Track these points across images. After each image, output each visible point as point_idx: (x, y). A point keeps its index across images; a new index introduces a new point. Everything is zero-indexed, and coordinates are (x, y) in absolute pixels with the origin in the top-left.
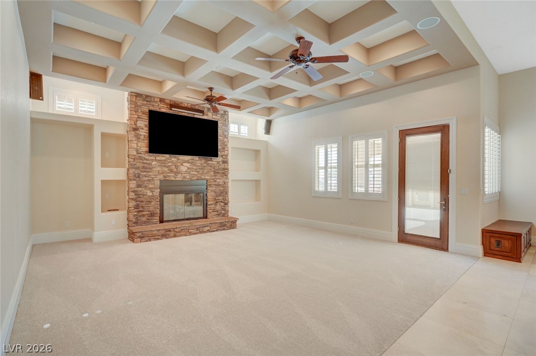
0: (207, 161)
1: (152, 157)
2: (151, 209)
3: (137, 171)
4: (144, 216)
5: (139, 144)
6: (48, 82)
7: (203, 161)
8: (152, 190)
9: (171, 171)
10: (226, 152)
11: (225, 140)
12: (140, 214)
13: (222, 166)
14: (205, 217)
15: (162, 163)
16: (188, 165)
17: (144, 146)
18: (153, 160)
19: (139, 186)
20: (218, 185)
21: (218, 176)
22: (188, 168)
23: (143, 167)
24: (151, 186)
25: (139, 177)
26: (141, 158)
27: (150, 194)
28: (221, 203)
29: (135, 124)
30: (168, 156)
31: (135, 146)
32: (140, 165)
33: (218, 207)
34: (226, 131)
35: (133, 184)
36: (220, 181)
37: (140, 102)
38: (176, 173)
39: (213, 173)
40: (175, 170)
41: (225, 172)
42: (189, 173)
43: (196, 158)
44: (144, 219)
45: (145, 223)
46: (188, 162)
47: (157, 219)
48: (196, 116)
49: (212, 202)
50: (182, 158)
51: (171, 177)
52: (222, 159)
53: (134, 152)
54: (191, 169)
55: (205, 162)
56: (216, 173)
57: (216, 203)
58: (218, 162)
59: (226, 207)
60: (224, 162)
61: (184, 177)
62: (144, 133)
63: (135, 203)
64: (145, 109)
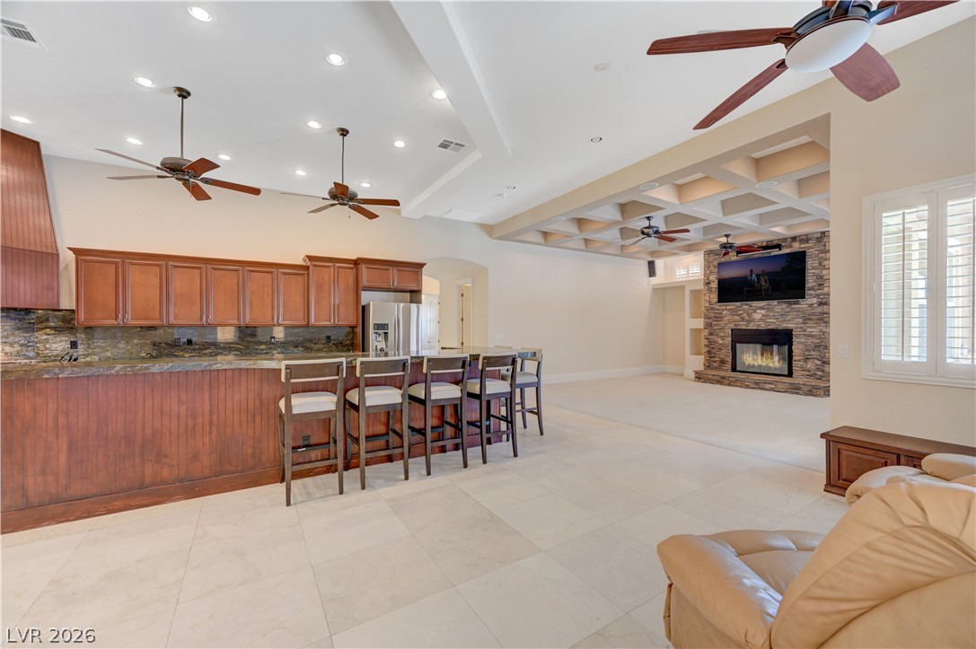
0: (790, 304)
1: (723, 306)
2: (722, 356)
3: (710, 321)
4: (715, 361)
5: (711, 296)
7: (784, 306)
8: (723, 338)
9: (743, 319)
10: (826, 290)
11: (824, 272)
12: (713, 359)
13: (820, 309)
14: (790, 374)
15: (733, 312)
16: (763, 312)
17: (714, 297)
18: (724, 310)
19: (711, 334)
20: (811, 336)
21: (810, 323)
22: (763, 316)
23: (715, 317)
24: (722, 334)
25: (711, 326)
26: (712, 309)
27: (721, 342)
28: (816, 361)
29: (708, 279)
30: (739, 304)
31: (707, 298)
32: (712, 315)
33: (810, 365)
34: (826, 260)
35: (706, 332)
36: (815, 331)
37: (711, 258)
38: (749, 321)
39: (800, 320)
40: (747, 318)
41: (823, 319)
42: (763, 321)
43: (775, 302)
44: (716, 365)
45: (716, 368)
46: (762, 308)
47: (729, 366)
48: (773, 254)
49: (799, 358)
50: (755, 304)
51: (743, 326)
52: (815, 300)
53: (707, 305)
54: (767, 316)
55: (788, 307)
56: (806, 320)
57: (806, 359)
58: (811, 305)
59: (826, 369)
60: (820, 304)
61: (759, 326)
62: (715, 285)
63: (707, 349)
64: (716, 263)
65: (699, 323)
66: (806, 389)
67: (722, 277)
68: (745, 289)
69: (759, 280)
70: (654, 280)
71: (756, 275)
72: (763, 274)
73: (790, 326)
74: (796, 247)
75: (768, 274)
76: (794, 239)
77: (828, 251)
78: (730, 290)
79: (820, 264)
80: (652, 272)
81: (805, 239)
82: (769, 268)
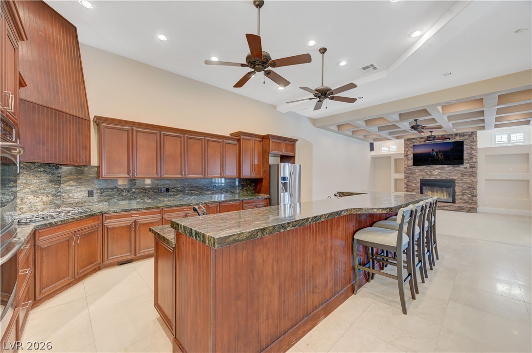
0: (454, 167)
1: (416, 167)
3: (408, 175)
5: (409, 162)
6: (375, 144)
7: (451, 168)
8: (415, 184)
9: (427, 174)
10: (474, 160)
11: (473, 152)
13: (471, 170)
14: (454, 202)
15: (422, 171)
16: (439, 171)
17: (411, 163)
18: (416, 169)
19: (408, 182)
20: (466, 183)
21: (465, 177)
23: (411, 173)
24: (414, 182)
25: (408, 177)
26: (409, 169)
27: (414, 185)
28: (468, 195)
29: (407, 153)
30: (425, 166)
31: (406, 163)
32: (409, 172)
33: (465, 197)
34: (474, 146)
35: (405, 181)
36: (468, 181)
37: (409, 142)
38: (431, 175)
39: (460, 175)
40: (430, 174)
41: (473, 174)
42: (439, 175)
43: (446, 166)
46: (438, 169)
48: (444, 142)
49: (459, 194)
50: (434, 167)
51: (427, 178)
52: (468, 165)
53: (406, 166)
54: (441, 173)
55: (453, 169)
56: (463, 175)
57: (463, 194)
58: (466, 168)
59: (474, 199)
60: (471, 167)
61: (436, 177)
62: (411, 156)
63: (406, 189)
64: (412, 145)
65: (401, 176)
66: (467, 209)
67: (416, 153)
68: (429, 159)
69: (437, 155)
70: (373, 153)
71: (436, 152)
72: (440, 151)
73: (454, 178)
74: (458, 139)
75: (443, 152)
76: (456, 135)
77: (476, 141)
78: (419, 160)
79: (471, 147)
80: (372, 149)
81: (463, 135)
82: (443, 149)
